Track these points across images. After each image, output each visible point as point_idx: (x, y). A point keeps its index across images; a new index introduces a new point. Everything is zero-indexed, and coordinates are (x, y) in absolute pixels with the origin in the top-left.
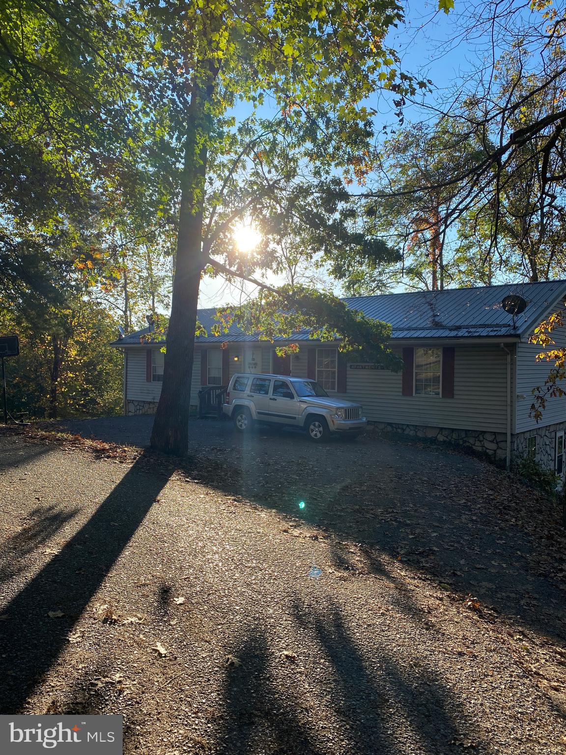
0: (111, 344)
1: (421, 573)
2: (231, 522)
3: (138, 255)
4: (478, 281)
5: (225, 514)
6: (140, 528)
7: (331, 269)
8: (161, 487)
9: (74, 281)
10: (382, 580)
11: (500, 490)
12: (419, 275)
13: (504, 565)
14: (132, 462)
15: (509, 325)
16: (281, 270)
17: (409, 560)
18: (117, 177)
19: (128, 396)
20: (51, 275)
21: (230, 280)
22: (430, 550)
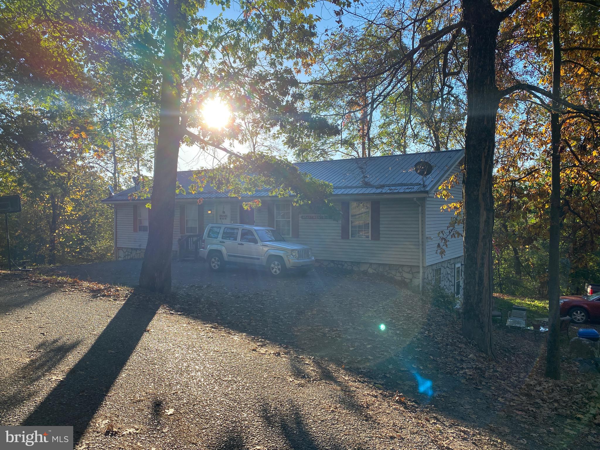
0: (102, 201)
1: (360, 377)
2: (209, 345)
3: (125, 127)
4: (396, 150)
5: (205, 339)
6: (134, 354)
7: (286, 140)
8: (150, 319)
9: (69, 148)
10: (331, 384)
11: (416, 310)
12: (352, 145)
13: (421, 367)
14: (124, 300)
15: (420, 184)
16: (246, 141)
17: (350, 367)
18: (107, 63)
19: (117, 244)
20: (49, 144)
21: (203, 148)
22: (366, 358)
